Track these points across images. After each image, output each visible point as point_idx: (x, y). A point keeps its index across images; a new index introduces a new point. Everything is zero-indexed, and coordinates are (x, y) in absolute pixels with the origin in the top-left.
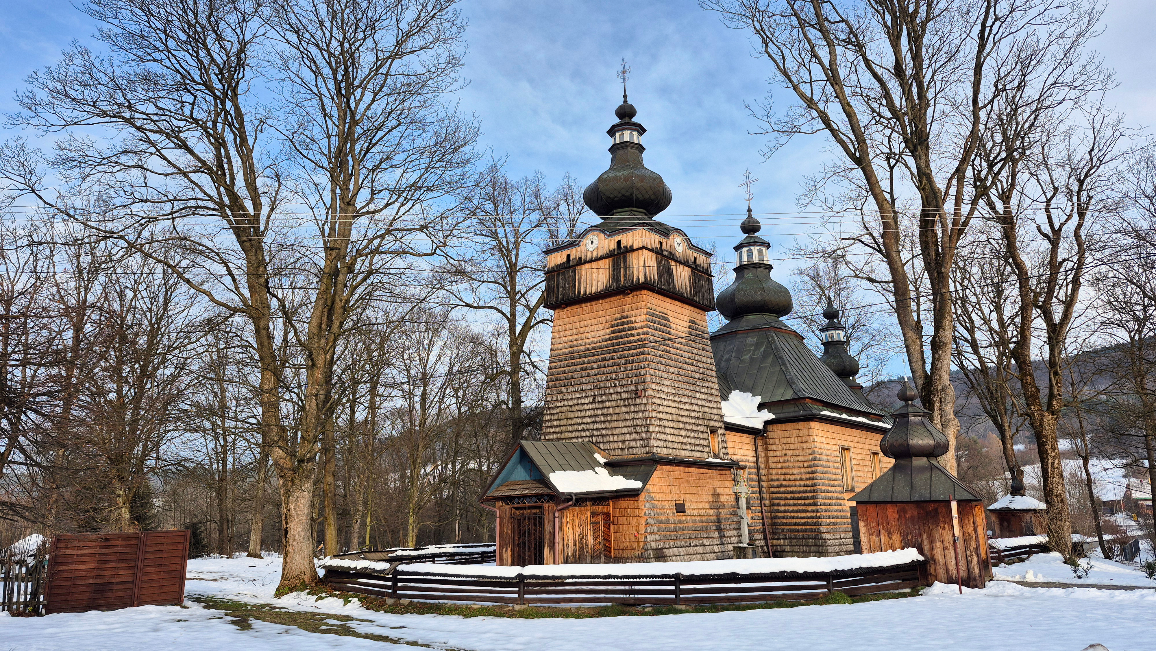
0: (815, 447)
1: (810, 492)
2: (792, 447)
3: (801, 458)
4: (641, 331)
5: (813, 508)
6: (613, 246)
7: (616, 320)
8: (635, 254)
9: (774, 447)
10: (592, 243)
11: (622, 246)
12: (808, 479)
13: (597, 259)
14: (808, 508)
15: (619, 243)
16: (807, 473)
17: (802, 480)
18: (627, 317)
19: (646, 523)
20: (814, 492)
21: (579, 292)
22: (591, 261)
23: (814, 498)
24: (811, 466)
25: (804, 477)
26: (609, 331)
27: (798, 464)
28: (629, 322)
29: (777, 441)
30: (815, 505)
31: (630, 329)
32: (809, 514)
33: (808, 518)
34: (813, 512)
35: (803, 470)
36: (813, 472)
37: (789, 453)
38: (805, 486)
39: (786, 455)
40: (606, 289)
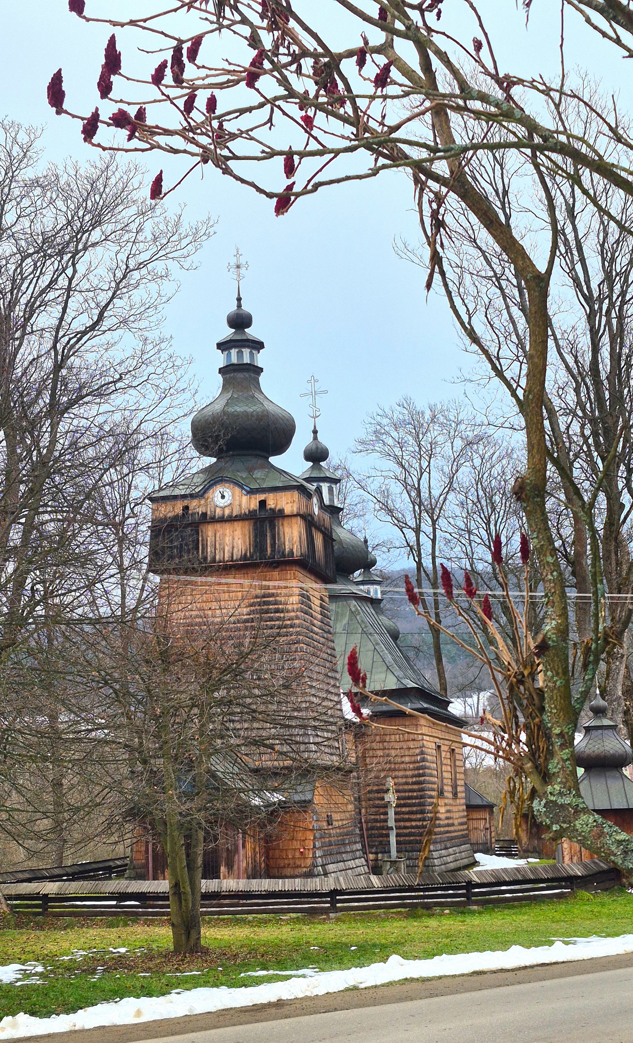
0: (423, 746)
1: (416, 798)
2: (397, 746)
3: (407, 759)
4: (293, 614)
5: (419, 816)
6: (254, 504)
7: (257, 597)
8: (286, 522)
9: (374, 745)
10: (223, 497)
11: (268, 507)
12: (414, 783)
13: (231, 519)
14: (413, 817)
15: (263, 503)
16: (413, 776)
17: (407, 783)
18: (272, 595)
19: (315, 838)
20: (422, 797)
21: (205, 558)
22: (222, 520)
23: (420, 804)
24: (418, 769)
25: (410, 780)
26: (245, 611)
27: (403, 766)
28: (276, 603)
29: (378, 738)
30: (422, 812)
31: (277, 611)
32: (414, 824)
33: (412, 827)
34: (420, 820)
35: (409, 773)
36: (420, 775)
37: (393, 753)
38: (411, 791)
39: (388, 756)
40: (244, 557)
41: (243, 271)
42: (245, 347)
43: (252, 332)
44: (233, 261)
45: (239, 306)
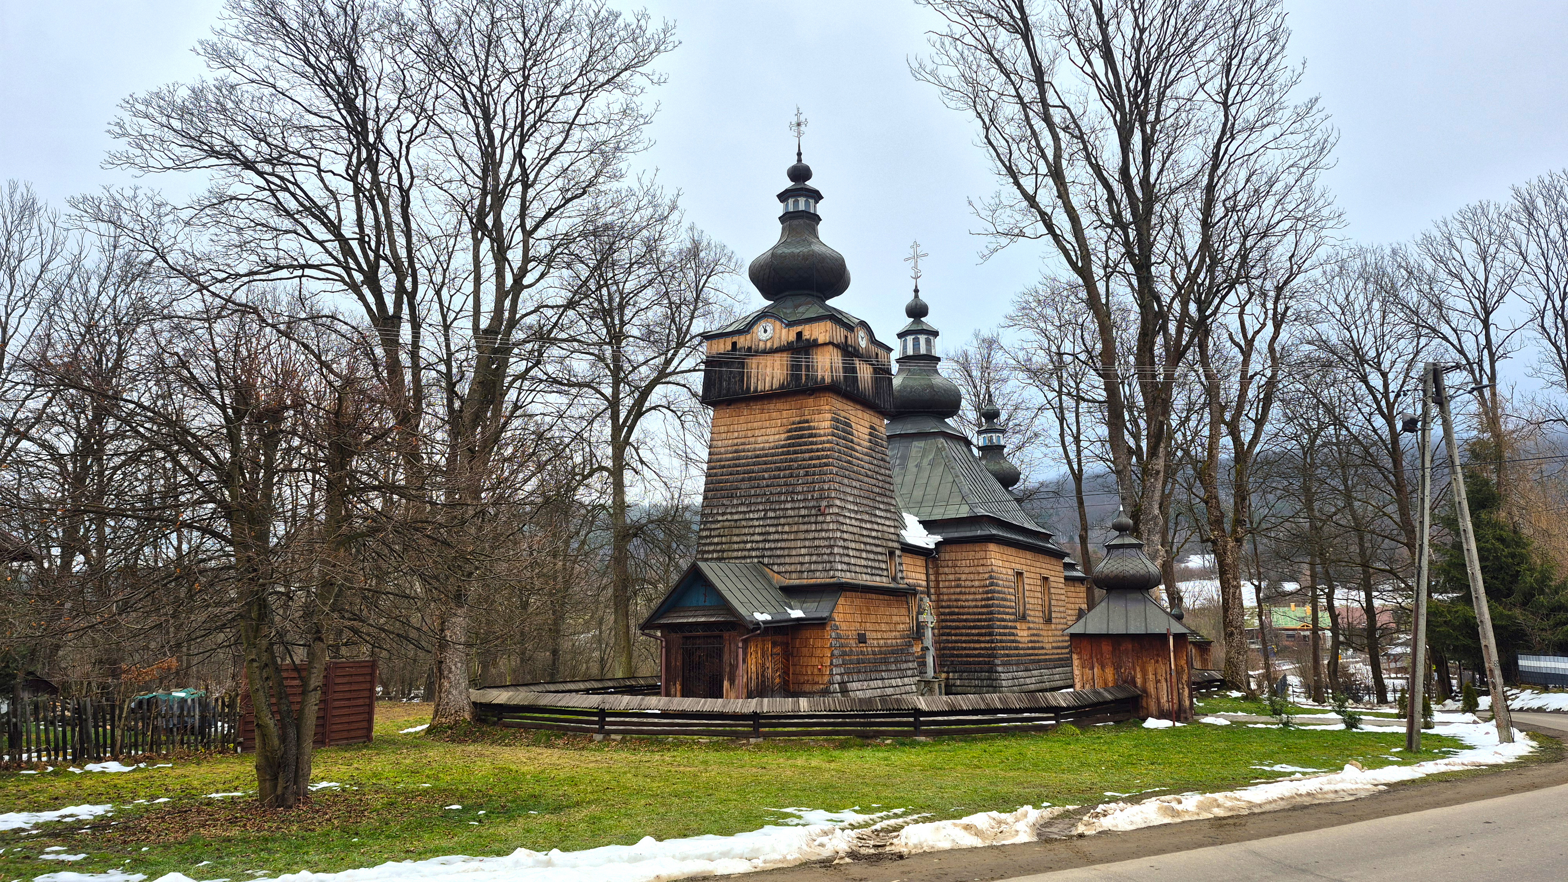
0: (992, 571)
1: (985, 620)
2: (967, 570)
3: (977, 583)
4: (825, 438)
5: (988, 638)
6: (792, 337)
7: (794, 423)
8: (820, 350)
9: (946, 570)
10: (765, 331)
11: (804, 338)
12: (982, 607)
13: (773, 351)
14: (982, 639)
15: (799, 335)
16: (982, 600)
17: (976, 607)
18: (807, 421)
19: (832, 655)
20: (990, 620)
21: (748, 388)
22: (765, 352)
23: (988, 627)
24: (987, 592)
25: (979, 604)
26: (783, 436)
27: (973, 590)
28: (809, 428)
29: (950, 563)
30: (991, 634)
31: (811, 436)
32: (983, 645)
33: (981, 649)
34: (988, 642)
35: (979, 597)
36: (988, 599)
37: (963, 577)
38: (979, 614)
39: (959, 580)
40: (782, 386)
41: (803, 128)
42: (800, 196)
43: (810, 183)
44: (794, 120)
45: (799, 160)
